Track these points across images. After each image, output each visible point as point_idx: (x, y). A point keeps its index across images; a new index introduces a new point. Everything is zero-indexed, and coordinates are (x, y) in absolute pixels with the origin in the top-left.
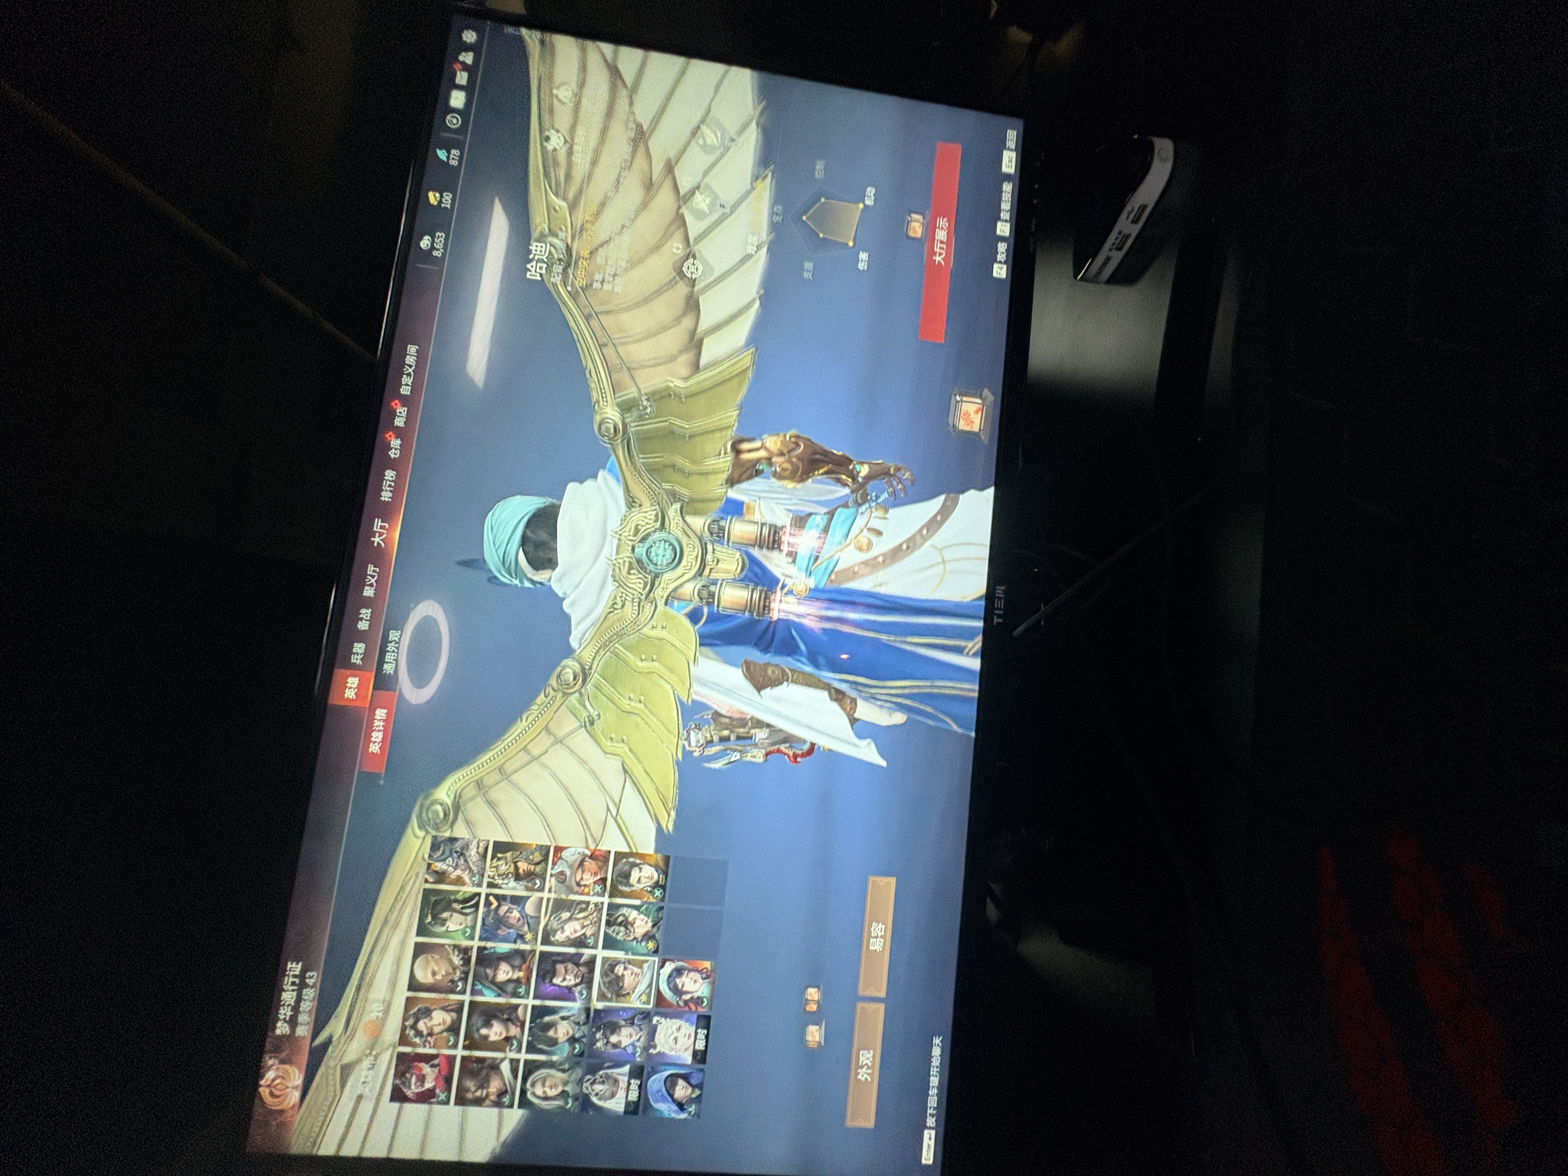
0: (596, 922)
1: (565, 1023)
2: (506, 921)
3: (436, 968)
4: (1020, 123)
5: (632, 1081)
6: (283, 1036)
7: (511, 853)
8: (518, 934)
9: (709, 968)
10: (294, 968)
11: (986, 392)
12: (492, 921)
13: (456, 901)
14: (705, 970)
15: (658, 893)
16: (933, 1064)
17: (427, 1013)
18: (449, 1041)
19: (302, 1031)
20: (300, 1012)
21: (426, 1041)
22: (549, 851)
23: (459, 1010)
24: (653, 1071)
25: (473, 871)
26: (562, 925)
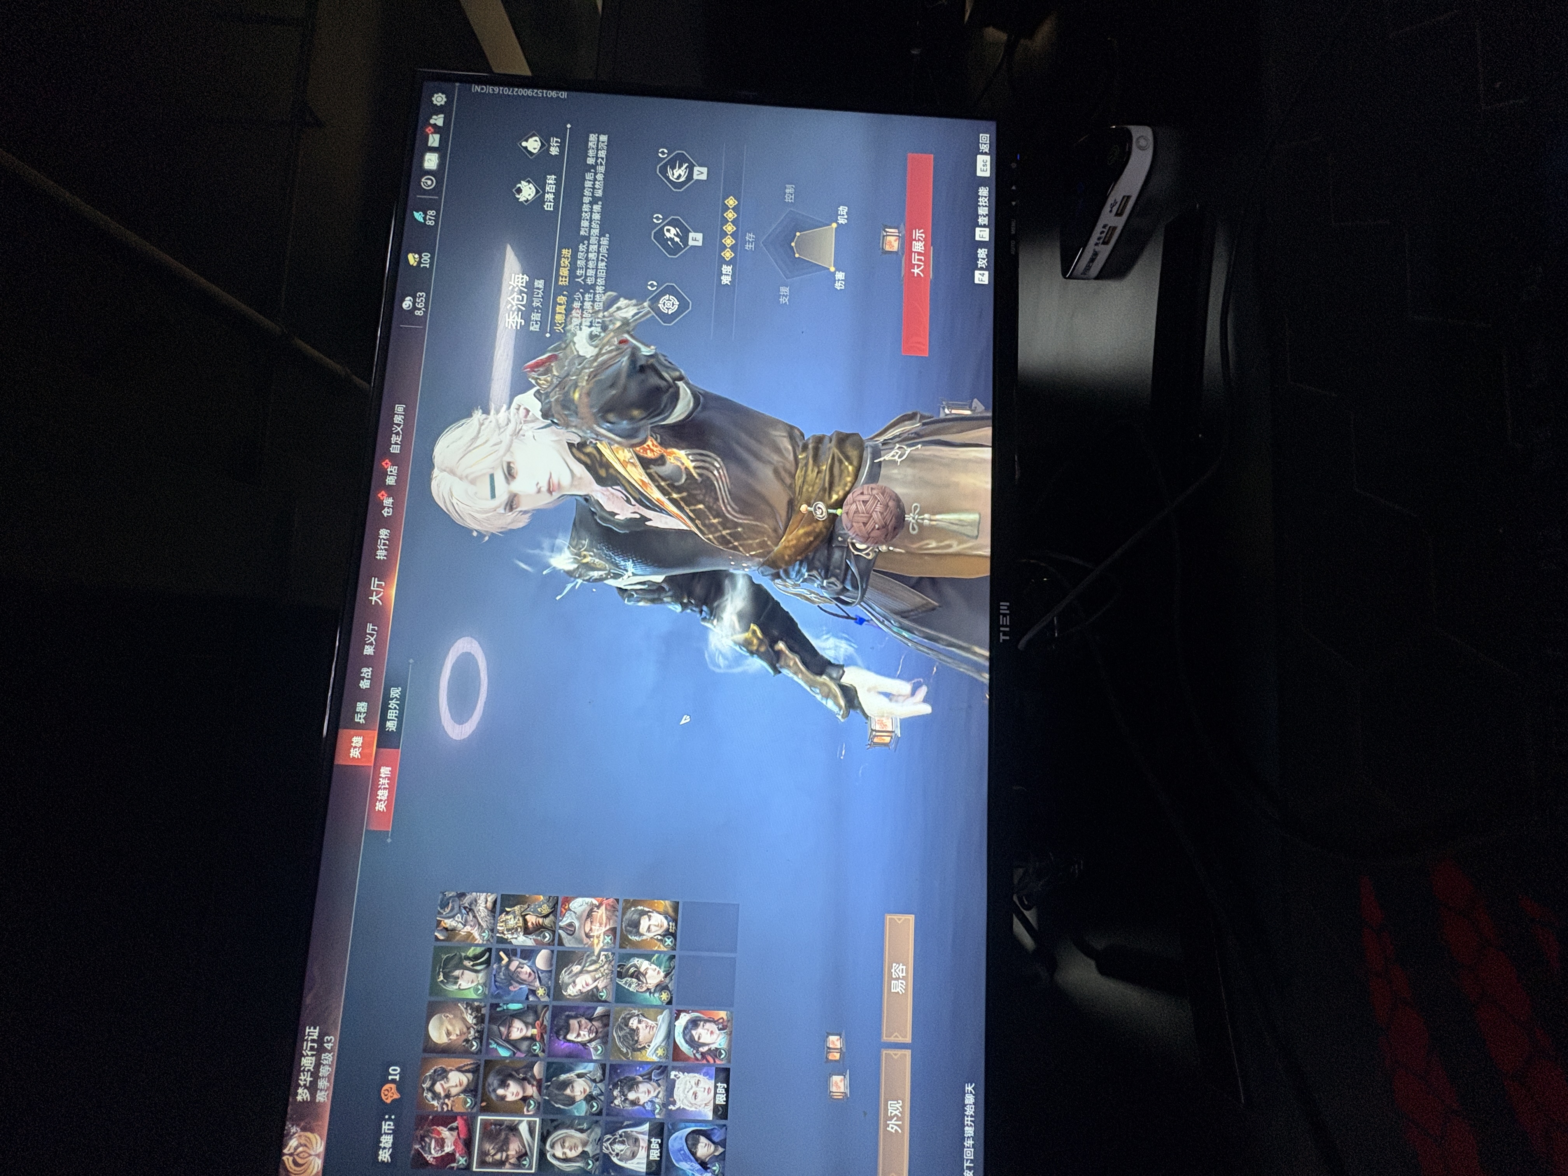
0: (607, 974)
1: (581, 1080)
2: (518, 976)
3: (450, 1028)
4: (992, 125)
5: (653, 1140)
6: (304, 1102)
7: (519, 906)
8: (529, 989)
9: (725, 1018)
10: (313, 1033)
11: (976, 403)
12: (503, 977)
13: (468, 958)
14: (721, 1021)
15: (669, 941)
16: (967, 1113)
17: (443, 1074)
18: (466, 1102)
19: (322, 1097)
20: (320, 1078)
21: (444, 1103)
22: (557, 903)
23: (475, 1071)
24: (673, 1129)
25: (482, 926)
26: (574, 978)
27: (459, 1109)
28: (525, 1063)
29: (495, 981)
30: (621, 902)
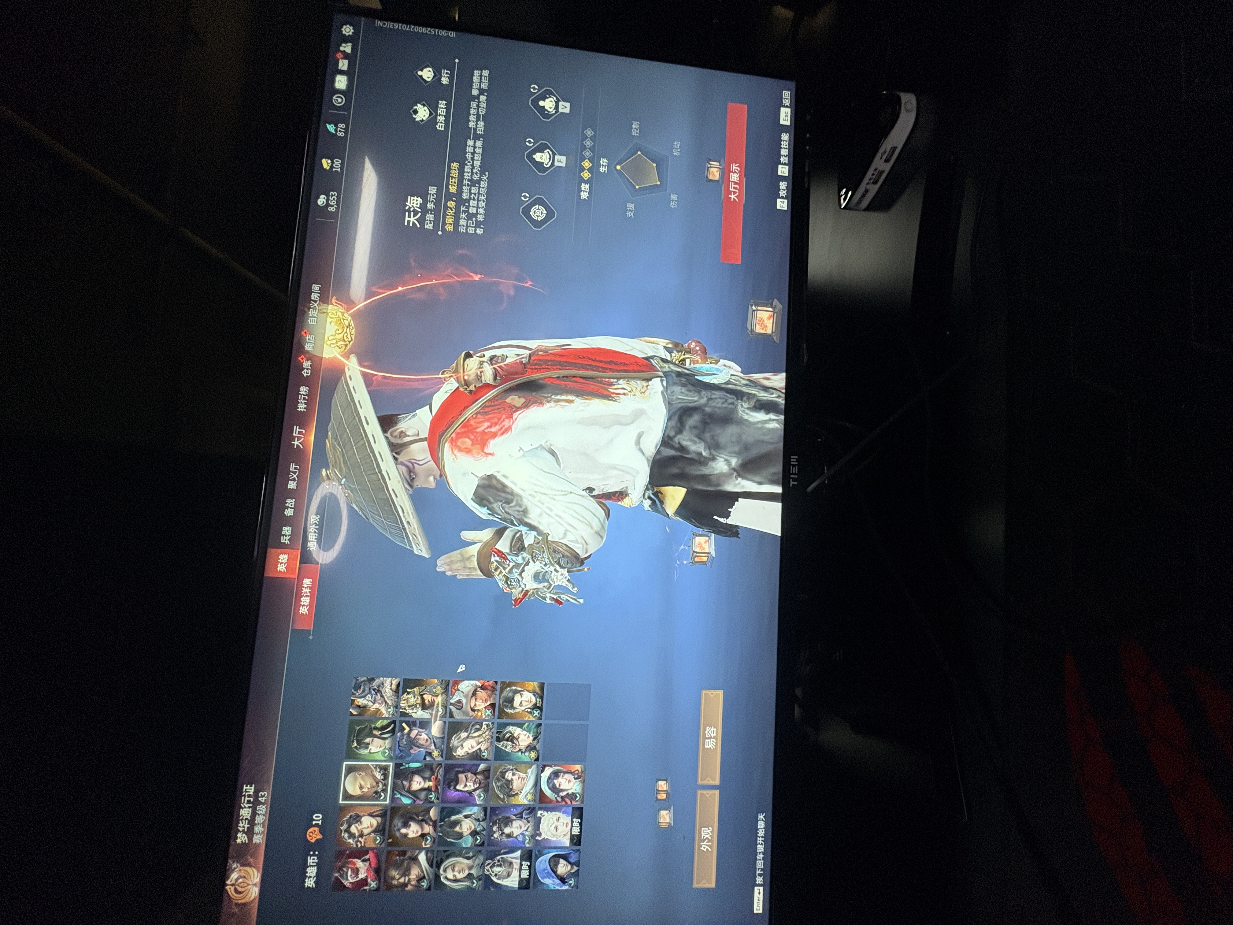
0: (488, 739)
1: (467, 820)
2: (417, 742)
3: (363, 783)
4: (793, 85)
6: (243, 844)
7: (418, 688)
8: (426, 752)
9: (580, 770)
10: (249, 790)
11: (776, 302)
12: (405, 743)
13: (376, 728)
15: (536, 713)
16: (759, 835)
17: (357, 819)
18: (376, 840)
19: (258, 839)
20: (255, 824)
21: (358, 841)
22: (448, 685)
23: (383, 815)
24: (539, 854)
25: (388, 704)
26: (462, 742)
27: (370, 845)
28: (422, 809)
29: (399, 746)
30: (499, 683)
